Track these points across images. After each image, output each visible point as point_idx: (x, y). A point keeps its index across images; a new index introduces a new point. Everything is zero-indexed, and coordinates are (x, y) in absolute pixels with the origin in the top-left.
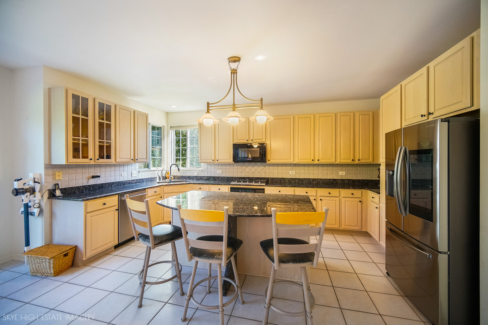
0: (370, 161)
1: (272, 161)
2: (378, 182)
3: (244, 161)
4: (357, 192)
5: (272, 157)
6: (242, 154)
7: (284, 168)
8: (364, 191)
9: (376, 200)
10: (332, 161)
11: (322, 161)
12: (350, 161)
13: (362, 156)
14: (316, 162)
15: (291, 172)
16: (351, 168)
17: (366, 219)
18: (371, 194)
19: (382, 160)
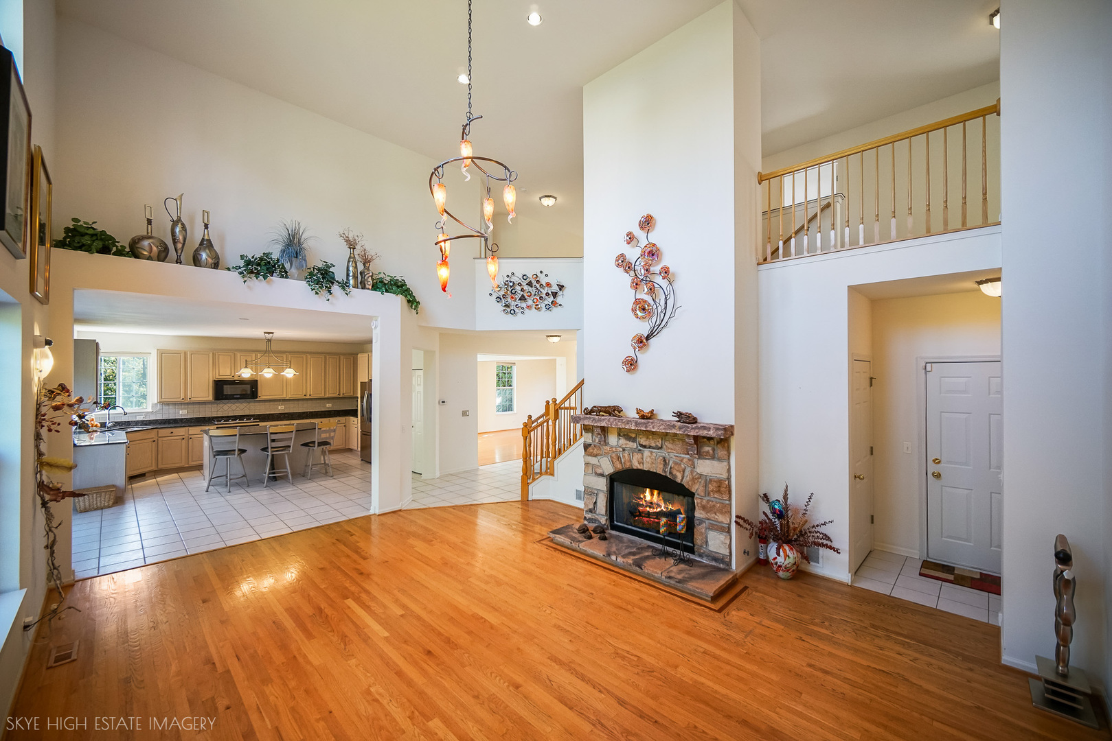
0: (351, 394)
1: (263, 398)
2: (356, 411)
3: (230, 397)
4: (343, 419)
5: (263, 393)
6: (227, 390)
7: (271, 403)
8: (347, 417)
9: (356, 422)
10: (322, 395)
11: (314, 396)
12: (336, 395)
13: (345, 391)
14: (308, 397)
15: (279, 408)
16: (336, 401)
17: (349, 439)
18: (352, 419)
19: (359, 396)
